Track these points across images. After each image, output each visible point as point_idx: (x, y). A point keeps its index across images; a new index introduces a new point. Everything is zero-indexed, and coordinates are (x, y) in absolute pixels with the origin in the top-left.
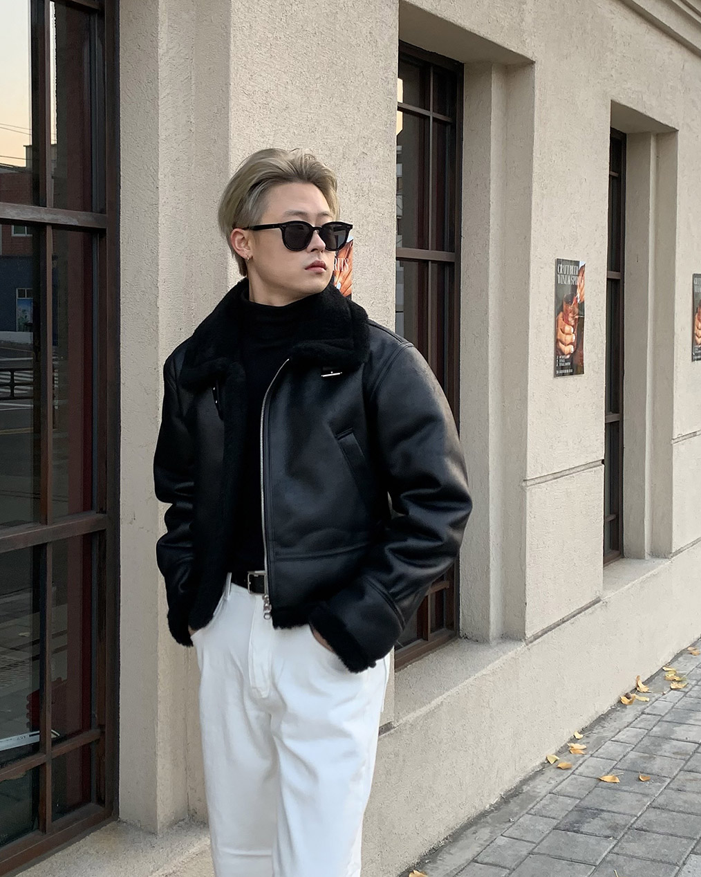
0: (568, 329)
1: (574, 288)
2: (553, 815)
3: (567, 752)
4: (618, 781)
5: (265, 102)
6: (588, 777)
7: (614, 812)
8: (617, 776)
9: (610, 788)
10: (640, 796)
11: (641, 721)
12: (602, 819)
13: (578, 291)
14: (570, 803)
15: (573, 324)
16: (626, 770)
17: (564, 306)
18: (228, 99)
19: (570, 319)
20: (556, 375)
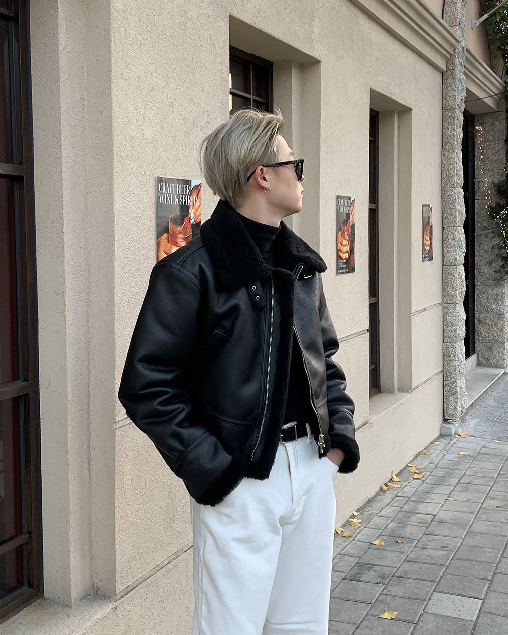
0: (344, 242)
1: (348, 215)
2: (342, 570)
3: (349, 526)
4: (383, 544)
5: (137, 85)
6: (363, 542)
7: (382, 566)
8: (383, 540)
9: (378, 549)
10: (398, 554)
11: (396, 501)
12: (375, 571)
13: (351, 217)
14: (353, 561)
15: (347, 239)
16: (388, 536)
17: (342, 227)
18: (110, 82)
19: (346, 236)
20: (337, 274)
